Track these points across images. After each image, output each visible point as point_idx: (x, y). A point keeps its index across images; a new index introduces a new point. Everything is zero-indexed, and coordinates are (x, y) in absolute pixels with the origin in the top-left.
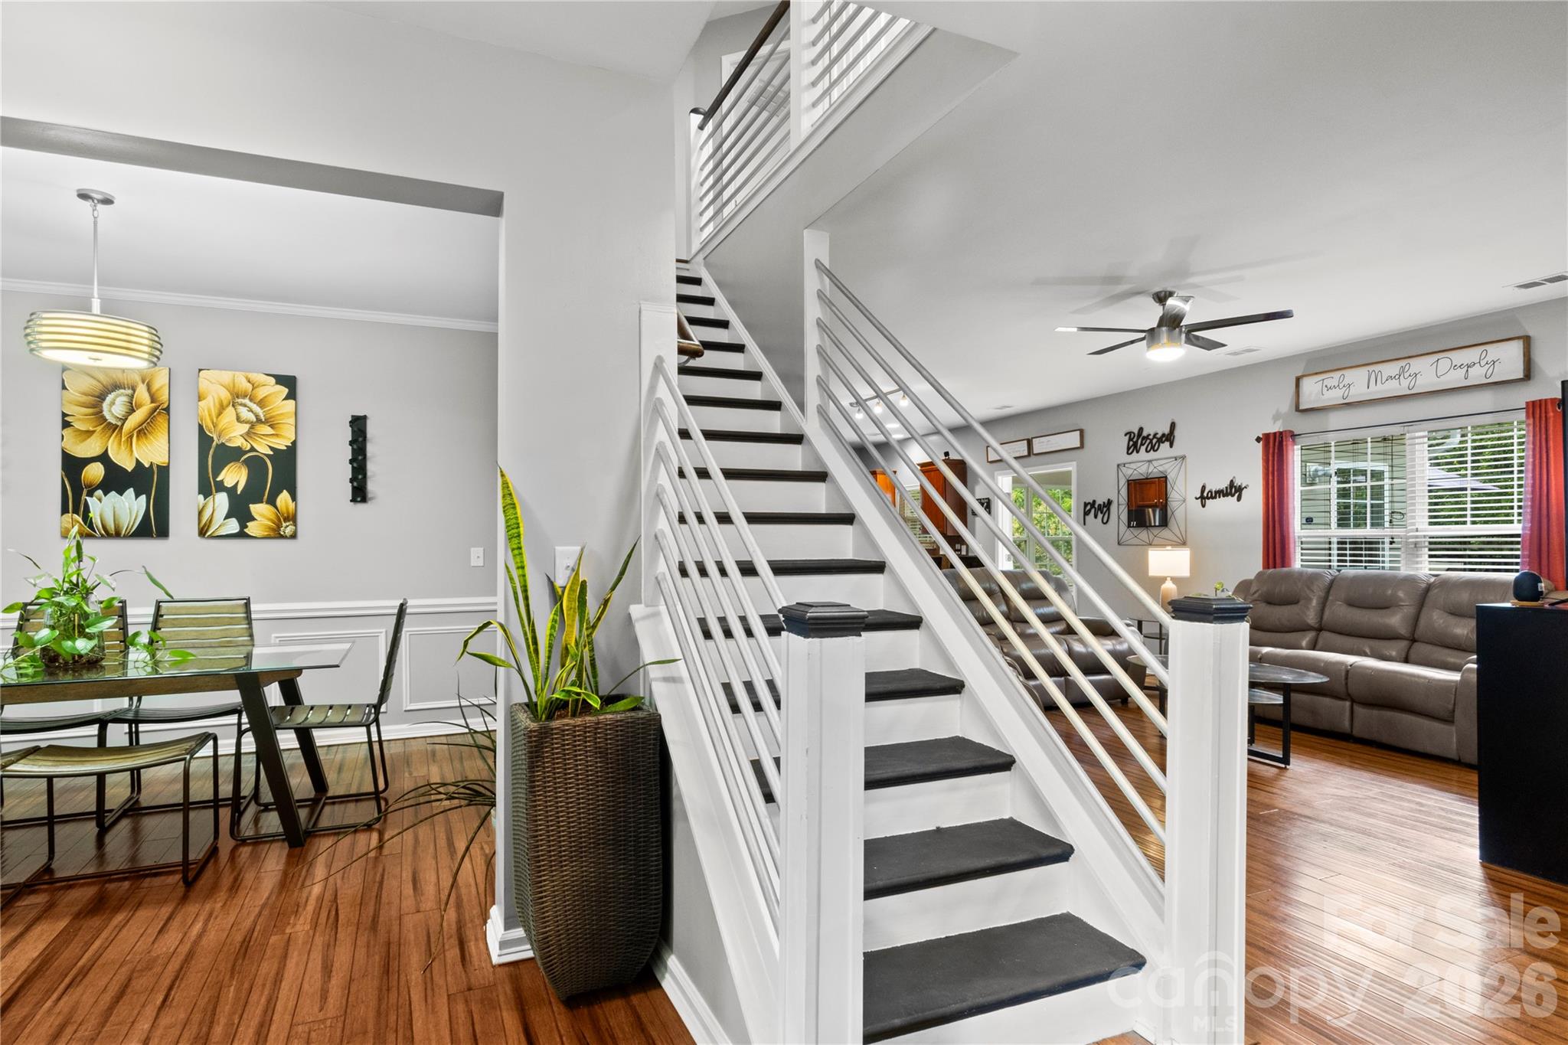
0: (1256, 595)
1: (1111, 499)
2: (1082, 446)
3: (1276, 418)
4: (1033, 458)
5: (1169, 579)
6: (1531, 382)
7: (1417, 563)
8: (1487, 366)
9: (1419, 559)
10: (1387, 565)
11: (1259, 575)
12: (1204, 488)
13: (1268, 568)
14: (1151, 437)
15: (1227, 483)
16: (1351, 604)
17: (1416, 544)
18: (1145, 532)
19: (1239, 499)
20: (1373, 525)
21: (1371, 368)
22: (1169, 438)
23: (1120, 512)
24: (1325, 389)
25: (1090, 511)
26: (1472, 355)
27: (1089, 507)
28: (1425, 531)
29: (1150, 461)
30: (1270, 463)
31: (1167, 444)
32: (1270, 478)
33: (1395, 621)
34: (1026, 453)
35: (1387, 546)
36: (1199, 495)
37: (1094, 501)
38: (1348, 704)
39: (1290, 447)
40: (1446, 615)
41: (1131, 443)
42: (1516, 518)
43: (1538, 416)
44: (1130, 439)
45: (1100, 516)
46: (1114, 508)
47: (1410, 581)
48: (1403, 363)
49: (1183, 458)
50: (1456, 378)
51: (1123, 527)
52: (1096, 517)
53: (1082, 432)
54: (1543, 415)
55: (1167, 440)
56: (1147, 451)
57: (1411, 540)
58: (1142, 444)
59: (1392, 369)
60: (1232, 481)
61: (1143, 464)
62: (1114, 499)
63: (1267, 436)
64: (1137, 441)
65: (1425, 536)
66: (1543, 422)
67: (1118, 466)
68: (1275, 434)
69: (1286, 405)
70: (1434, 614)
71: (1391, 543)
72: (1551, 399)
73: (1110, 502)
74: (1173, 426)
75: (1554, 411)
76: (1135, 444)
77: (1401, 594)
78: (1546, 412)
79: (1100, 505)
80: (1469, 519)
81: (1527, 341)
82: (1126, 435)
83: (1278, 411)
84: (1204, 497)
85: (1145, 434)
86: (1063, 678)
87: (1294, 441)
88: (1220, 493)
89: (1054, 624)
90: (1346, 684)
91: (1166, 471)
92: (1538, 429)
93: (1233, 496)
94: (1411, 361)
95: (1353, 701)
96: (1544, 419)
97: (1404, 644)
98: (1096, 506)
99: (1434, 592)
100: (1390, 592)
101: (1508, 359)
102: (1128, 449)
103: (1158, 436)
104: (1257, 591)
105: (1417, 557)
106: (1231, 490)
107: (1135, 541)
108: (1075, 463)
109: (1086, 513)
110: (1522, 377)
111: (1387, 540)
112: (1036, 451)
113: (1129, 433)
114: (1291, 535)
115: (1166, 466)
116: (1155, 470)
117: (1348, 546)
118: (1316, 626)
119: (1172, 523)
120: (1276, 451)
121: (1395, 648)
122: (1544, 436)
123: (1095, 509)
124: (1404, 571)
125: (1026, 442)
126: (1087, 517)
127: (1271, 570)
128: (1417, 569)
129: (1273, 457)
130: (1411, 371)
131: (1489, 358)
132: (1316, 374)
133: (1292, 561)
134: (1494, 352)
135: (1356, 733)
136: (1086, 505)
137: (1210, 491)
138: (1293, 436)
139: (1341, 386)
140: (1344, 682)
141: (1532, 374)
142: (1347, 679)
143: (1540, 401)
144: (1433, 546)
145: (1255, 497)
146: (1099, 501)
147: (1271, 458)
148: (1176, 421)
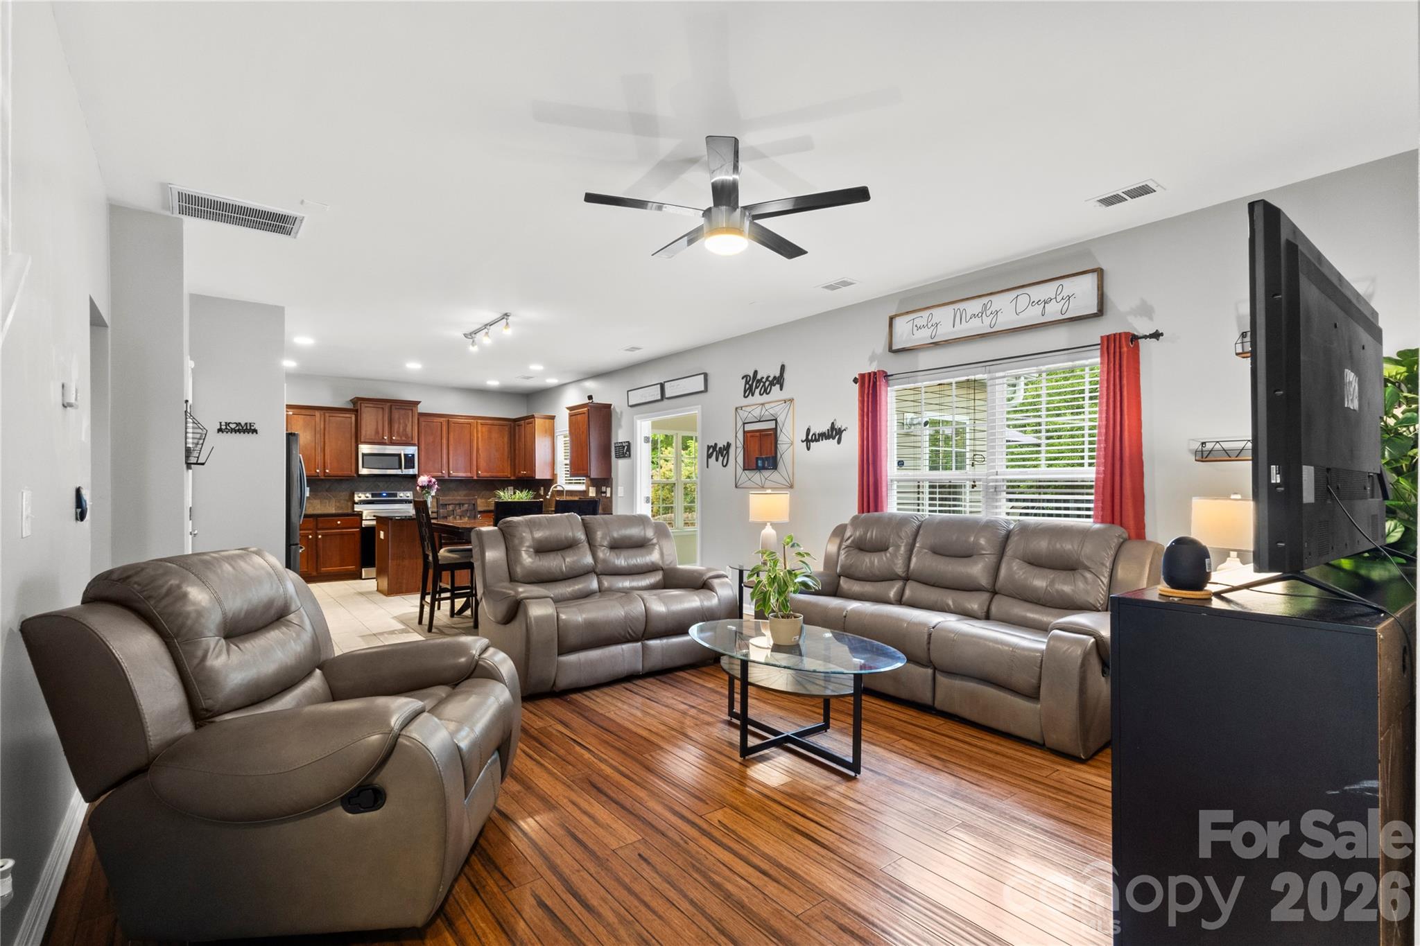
0: (849, 541)
1: (730, 442)
2: (706, 390)
3: (872, 359)
4: (666, 402)
5: (769, 524)
6: (1103, 317)
7: (996, 507)
8: (1063, 302)
9: (997, 504)
10: (968, 509)
11: (855, 519)
12: (809, 430)
13: (863, 512)
14: (764, 380)
15: (828, 426)
16: (937, 551)
17: (996, 487)
18: (758, 474)
19: (839, 442)
20: (956, 469)
21: (956, 306)
22: (779, 381)
23: (737, 455)
24: (915, 329)
25: (712, 453)
26: (1048, 290)
27: (711, 450)
28: (1004, 475)
29: (763, 404)
30: (865, 404)
31: (778, 386)
32: (865, 419)
33: (977, 570)
34: (659, 397)
35: (968, 489)
36: (804, 438)
37: (716, 444)
38: (930, 671)
39: (883, 388)
40: (1025, 565)
41: (747, 386)
42: (1086, 461)
43: (1112, 351)
44: (747, 383)
45: (721, 458)
46: (732, 450)
47: (990, 526)
48: (985, 300)
49: (791, 400)
50: (1033, 315)
51: (740, 470)
52: (717, 460)
53: (706, 375)
54: (1118, 350)
55: (778, 383)
56: (761, 394)
57: (991, 484)
58: (757, 387)
59: (974, 307)
60: (833, 423)
61: (759, 407)
62: (732, 442)
63: (862, 376)
64: (753, 384)
65: (1003, 480)
66: (1117, 358)
67: (736, 409)
68: (870, 374)
69: (881, 345)
70: (1014, 564)
71: (974, 486)
72: (1125, 333)
73: (729, 445)
74: (783, 368)
75: (1128, 346)
76: (751, 386)
77: (982, 541)
78: (1120, 348)
79: (720, 448)
80: (1043, 462)
81: (1100, 272)
82: (743, 378)
83: (873, 352)
84: (810, 439)
85: (759, 377)
86: (639, 644)
87: (887, 381)
88: (823, 436)
89: (649, 574)
90: (929, 649)
91: (776, 414)
92: (1112, 365)
93: (834, 438)
94: (994, 298)
95: (935, 669)
96: (1118, 354)
97: (985, 596)
98: (718, 449)
99: (1014, 540)
100: (972, 539)
101: (1082, 293)
102: (745, 392)
103: (770, 379)
104: (851, 536)
105: (997, 501)
106: (832, 433)
107: (749, 484)
108: (700, 406)
109: (709, 456)
110: (1096, 312)
111: (969, 484)
112: (667, 395)
113: (745, 377)
114: (884, 478)
115: (777, 409)
116: (767, 413)
117: (938, 490)
118: (904, 575)
119: (780, 465)
120: (871, 392)
121: (975, 603)
122: (1118, 373)
123: (719, 452)
124: (983, 516)
125: (659, 386)
126: (709, 460)
127: (865, 514)
128: (996, 514)
129: (868, 397)
130: (993, 309)
131: (1065, 294)
132: (908, 313)
133: (885, 505)
134: (1070, 286)
135: (938, 705)
136: (709, 447)
137: (814, 434)
138: (886, 376)
139: (929, 325)
140: (926, 649)
141: (1104, 310)
142: (929, 643)
143: (1115, 335)
144: (1010, 490)
145: (852, 438)
146: (720, 445)
147: (866, 399)
148: (785, 364)
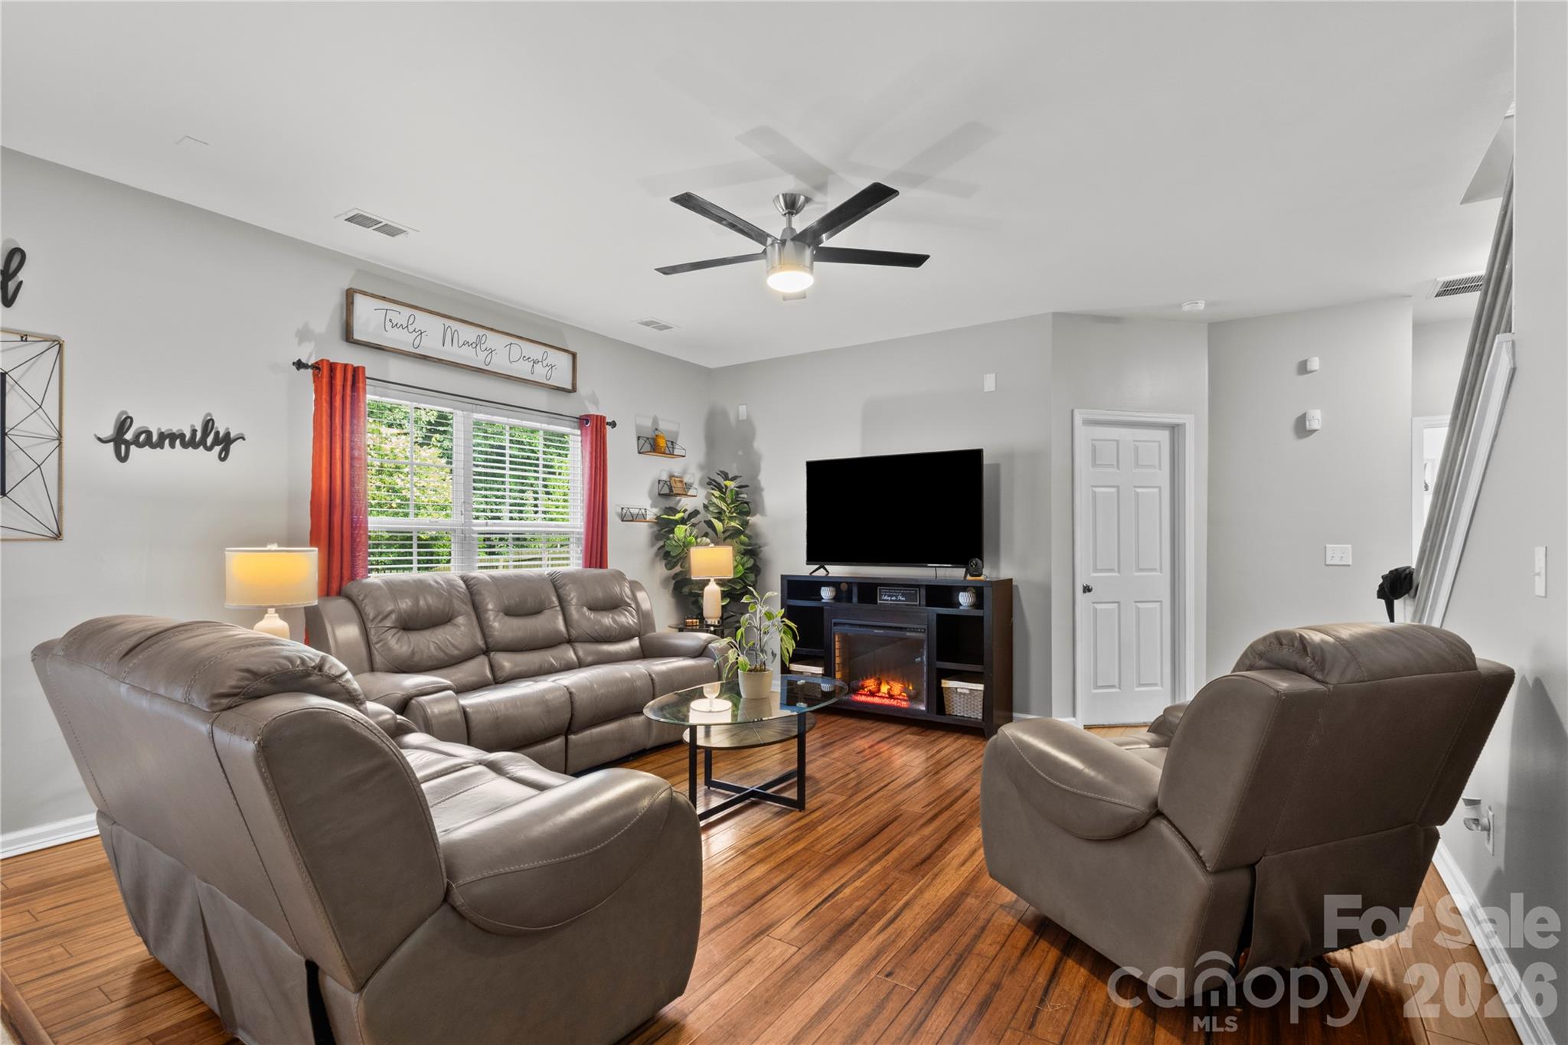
21: (448, 322)
24: (389, 325)
26: (536, 352)
48: (479, 331)
50: (522, 370)
59: (469, 333)
81: (574, 356)
88: (176, 439)
93: (208, 448)
94: (487, 333)
101: (562, 368)
106: (204, 438)
110: (571, 389)
118: (485, 647)
130: (488, 345)
131: (549, 362)
132: (380, 298)
134: (553, 356)
137: (145, 431)
139: (411, 328)
